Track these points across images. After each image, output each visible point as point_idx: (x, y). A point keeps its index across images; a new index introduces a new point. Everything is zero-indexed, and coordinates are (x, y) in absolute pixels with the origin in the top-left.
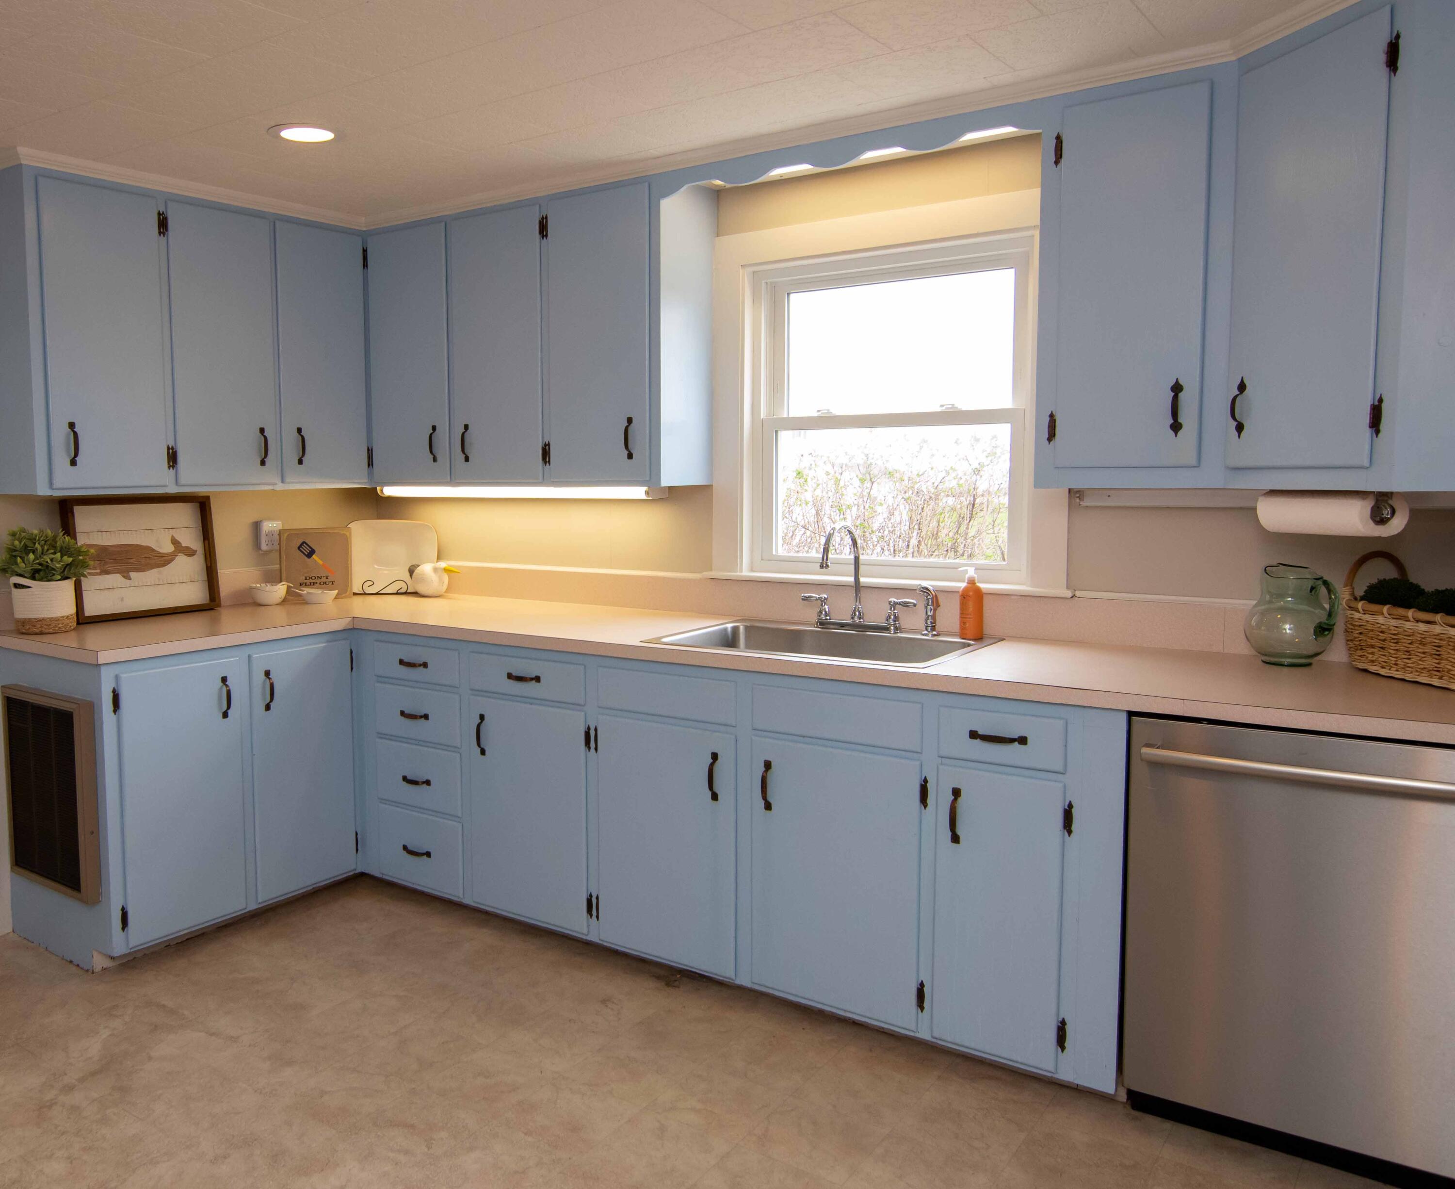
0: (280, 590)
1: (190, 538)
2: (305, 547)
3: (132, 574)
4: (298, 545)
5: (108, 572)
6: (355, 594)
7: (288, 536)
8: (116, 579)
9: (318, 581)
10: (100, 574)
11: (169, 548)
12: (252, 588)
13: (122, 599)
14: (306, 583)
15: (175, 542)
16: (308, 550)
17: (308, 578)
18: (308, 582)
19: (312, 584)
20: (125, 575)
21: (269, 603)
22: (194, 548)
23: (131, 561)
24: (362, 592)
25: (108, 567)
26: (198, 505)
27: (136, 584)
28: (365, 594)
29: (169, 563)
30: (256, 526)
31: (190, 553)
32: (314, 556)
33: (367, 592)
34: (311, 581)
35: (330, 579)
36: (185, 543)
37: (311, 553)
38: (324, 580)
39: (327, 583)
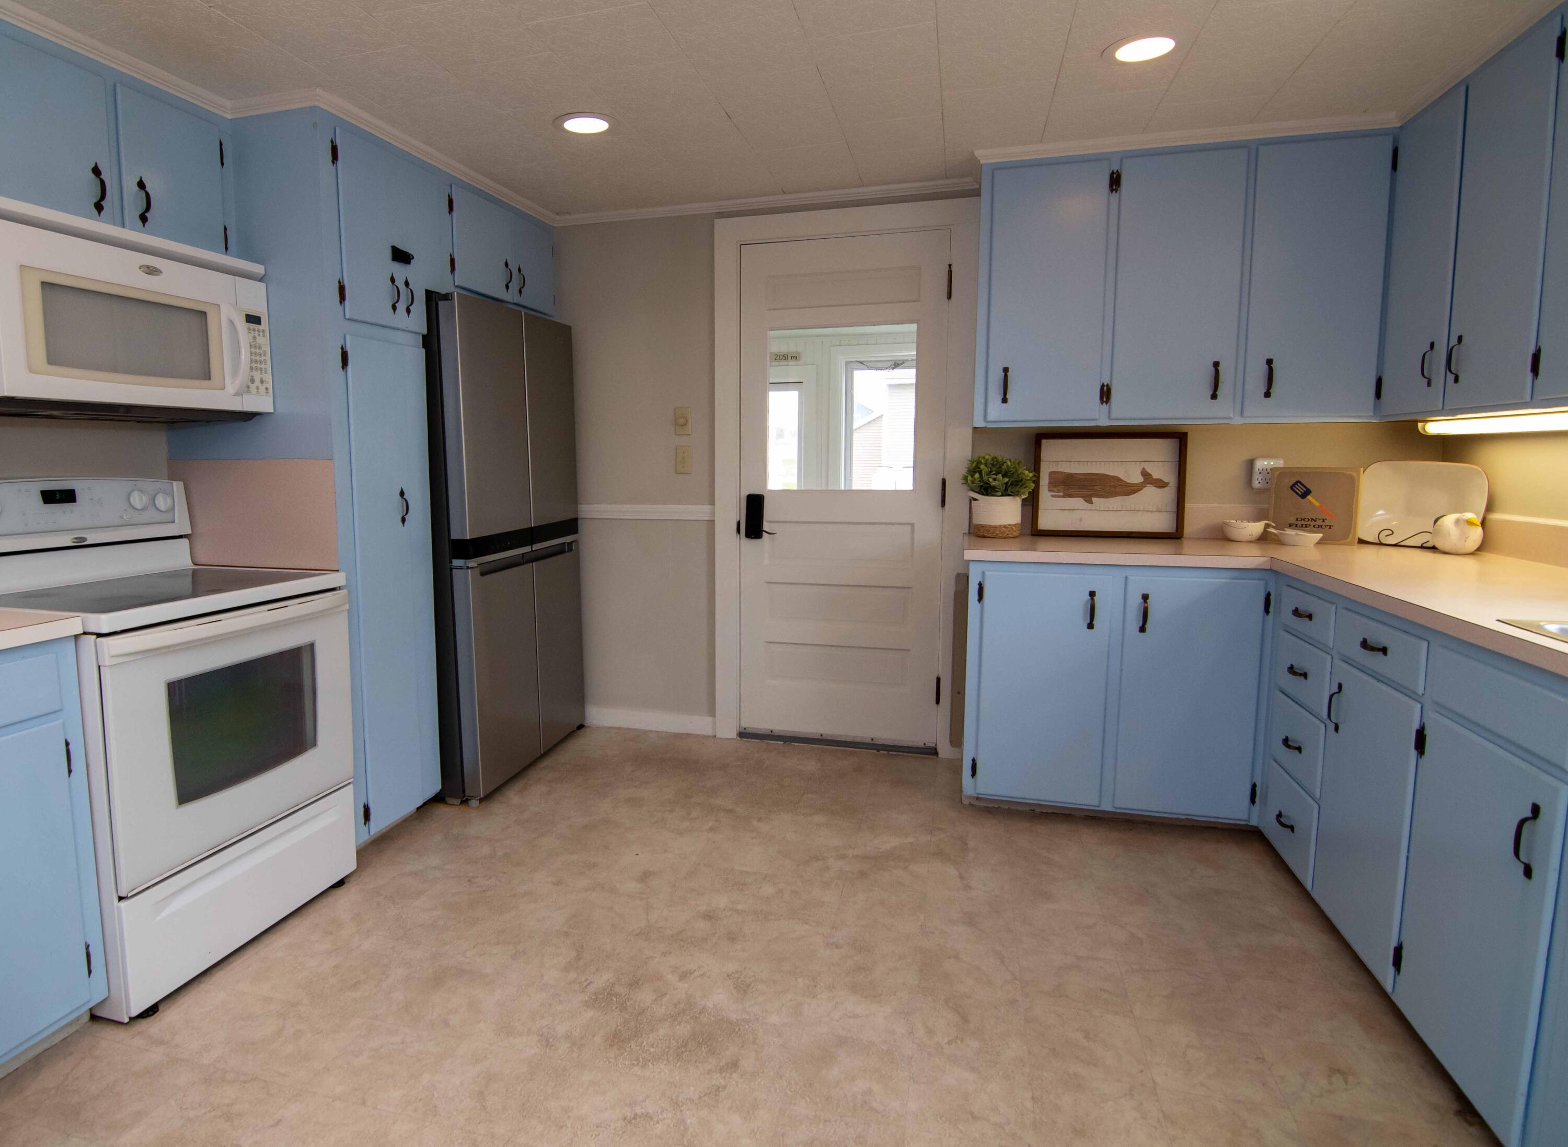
0: (1256, 528)
1: (1163, 471)
2: (1299, 486)
3: (1094, 500)
4: (1291, 484)
5: (1070, 496)
6: (1361, 542)
7: (1279, 475)
8: (1078, 502)
9: (1313, 523)
10: (1063, 497)
11: (1138, 479)
12: (1224, 523)
13: (1081, 520)
14: (1296, 525)
15: (1145, 474)
16: (1302, 490)
17: (1299, 519)
18: (1300, 523)
19: (1304, 526)
20: (1087, 499)
21: (1238, 539)
22: (1166, 480)
23: (1096, 488)
24: (1379, 542)
25: (1070, 492)
26: (1179, 440)
27: (1098, 508)
28: (1381, 544)
29: (1136, 493)
30: (1251, 464)
31: (1160, 484)
32: (1309, 497)
33: (1384, 542)
34: (1303, 522)
35: (1327, 523)
36: (1156, 476)
37: (1307, 492)
38: (1319, 523)
39: (1323, 527)
